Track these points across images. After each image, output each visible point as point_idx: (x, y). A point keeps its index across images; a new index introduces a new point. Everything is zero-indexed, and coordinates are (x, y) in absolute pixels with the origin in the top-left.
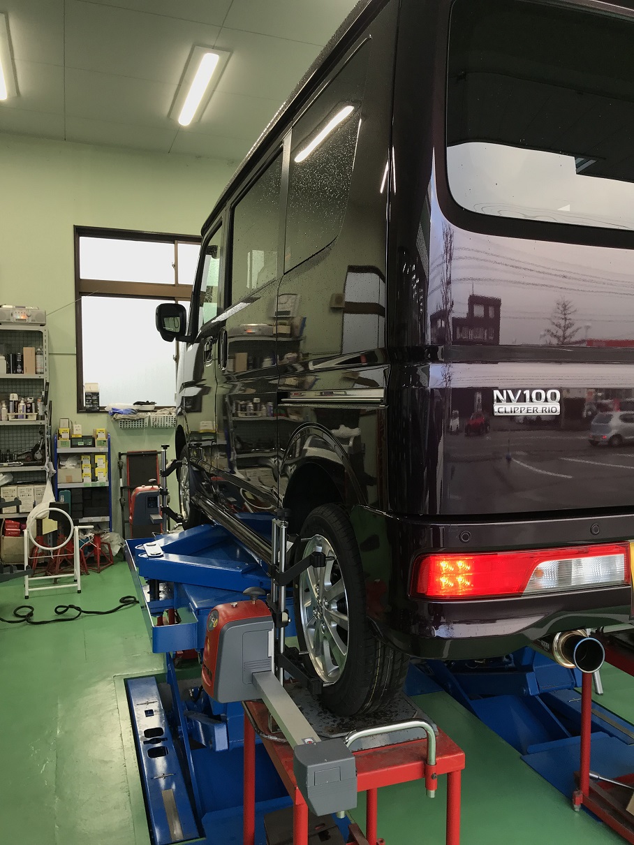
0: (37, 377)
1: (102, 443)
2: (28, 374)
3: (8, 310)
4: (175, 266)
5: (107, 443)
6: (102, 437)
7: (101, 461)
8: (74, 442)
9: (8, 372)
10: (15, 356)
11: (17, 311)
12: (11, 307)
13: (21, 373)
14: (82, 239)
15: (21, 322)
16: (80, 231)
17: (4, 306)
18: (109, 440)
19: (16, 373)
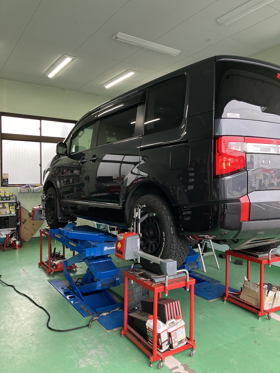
1: (13, 199)
4: (40, 129)
5: (15, 199)
8: (2, 198)
14: (2, 117)
16: (2, 114)
18: (16, 197)
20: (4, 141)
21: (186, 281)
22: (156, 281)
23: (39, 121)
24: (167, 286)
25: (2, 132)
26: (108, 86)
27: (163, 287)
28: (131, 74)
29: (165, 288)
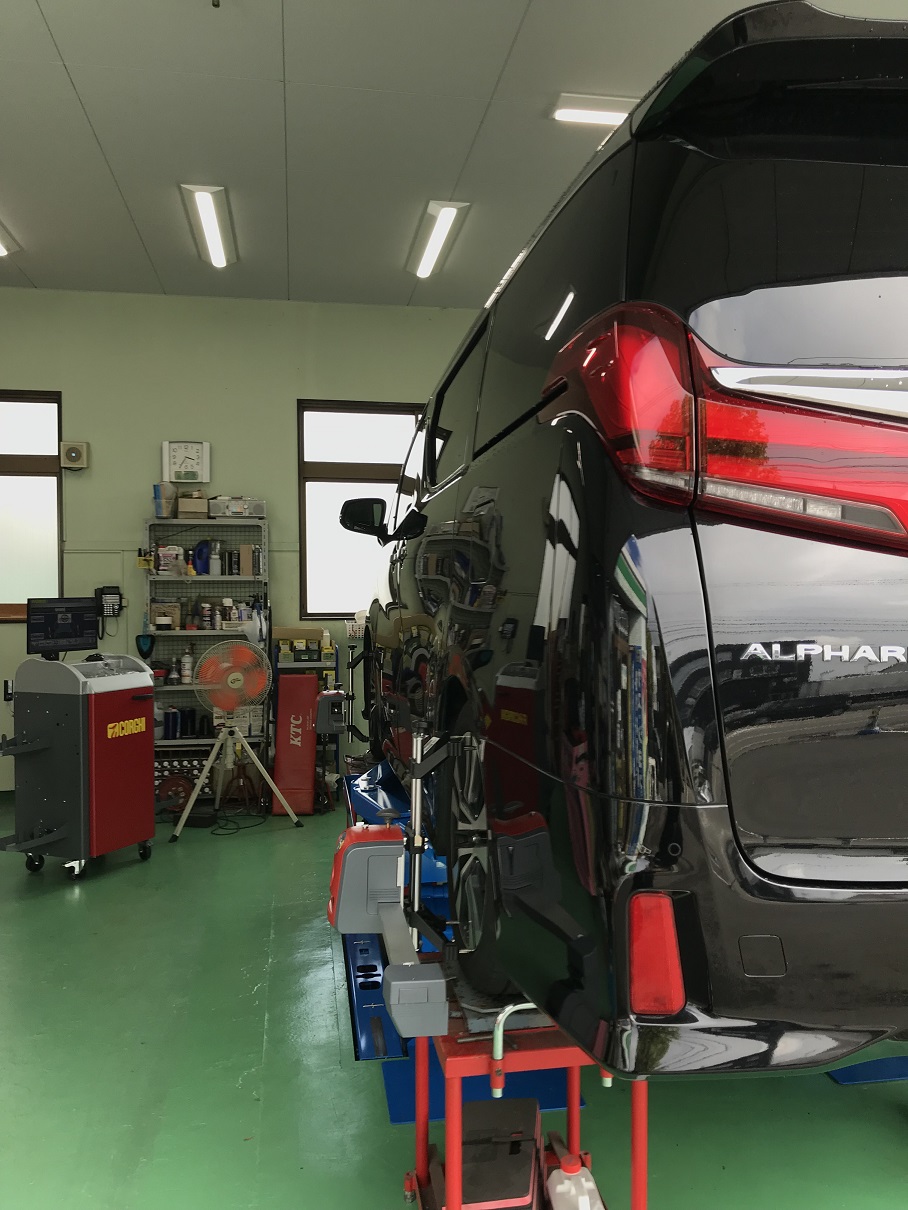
0: (255, 578)
1: (329, 656)
2: (247, 575)
3: (223, 502)
5: (334, 657)
6: (327, 649)
7: (329, 677)
8: (297, 655)
9: (223, 573)
10: (230, 554)
11: (233, 502)
13: (238, 574)
14: (309, 416)
15: (238, 515)
16: (304, 405)
17: (219, 498)
18: (337, 653)
19: (231, 574)
20: (309, 485)
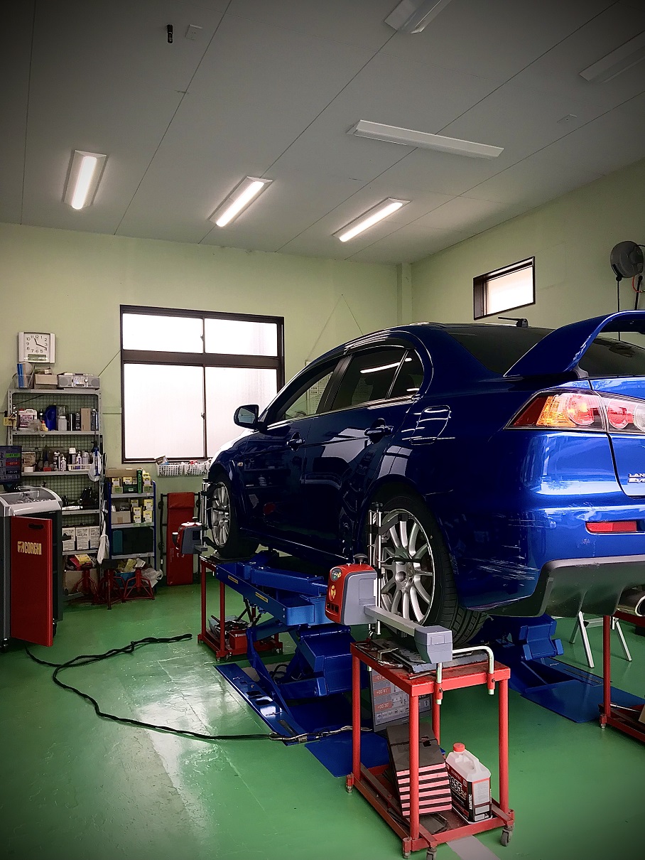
0: (93, 433)
1: (148, 489)
2: (86, 431)
3: (69, 377)
4: (203, 338)
5: (152, 489)
6: (147, 483)
7: (148, 504)
8: (125, 488)
9: (68, 429)
10: (74, 416)
11: (77, 377)
12: (72, 374)
13: (80, 430)
14: (125, 315)
15: (80, 387)
16: (125, 309)
17: (66, 374)
18: (155, 485)
19: (74, 429)
20: (126, 366)
21: (488, 671)
22: (417, 669)
23: (201, 320)
24: (439, 680)
25: (124, 348)
26: (345, 238)
27: (431, 683)
28: (394, 207)
29: (435, 685)
